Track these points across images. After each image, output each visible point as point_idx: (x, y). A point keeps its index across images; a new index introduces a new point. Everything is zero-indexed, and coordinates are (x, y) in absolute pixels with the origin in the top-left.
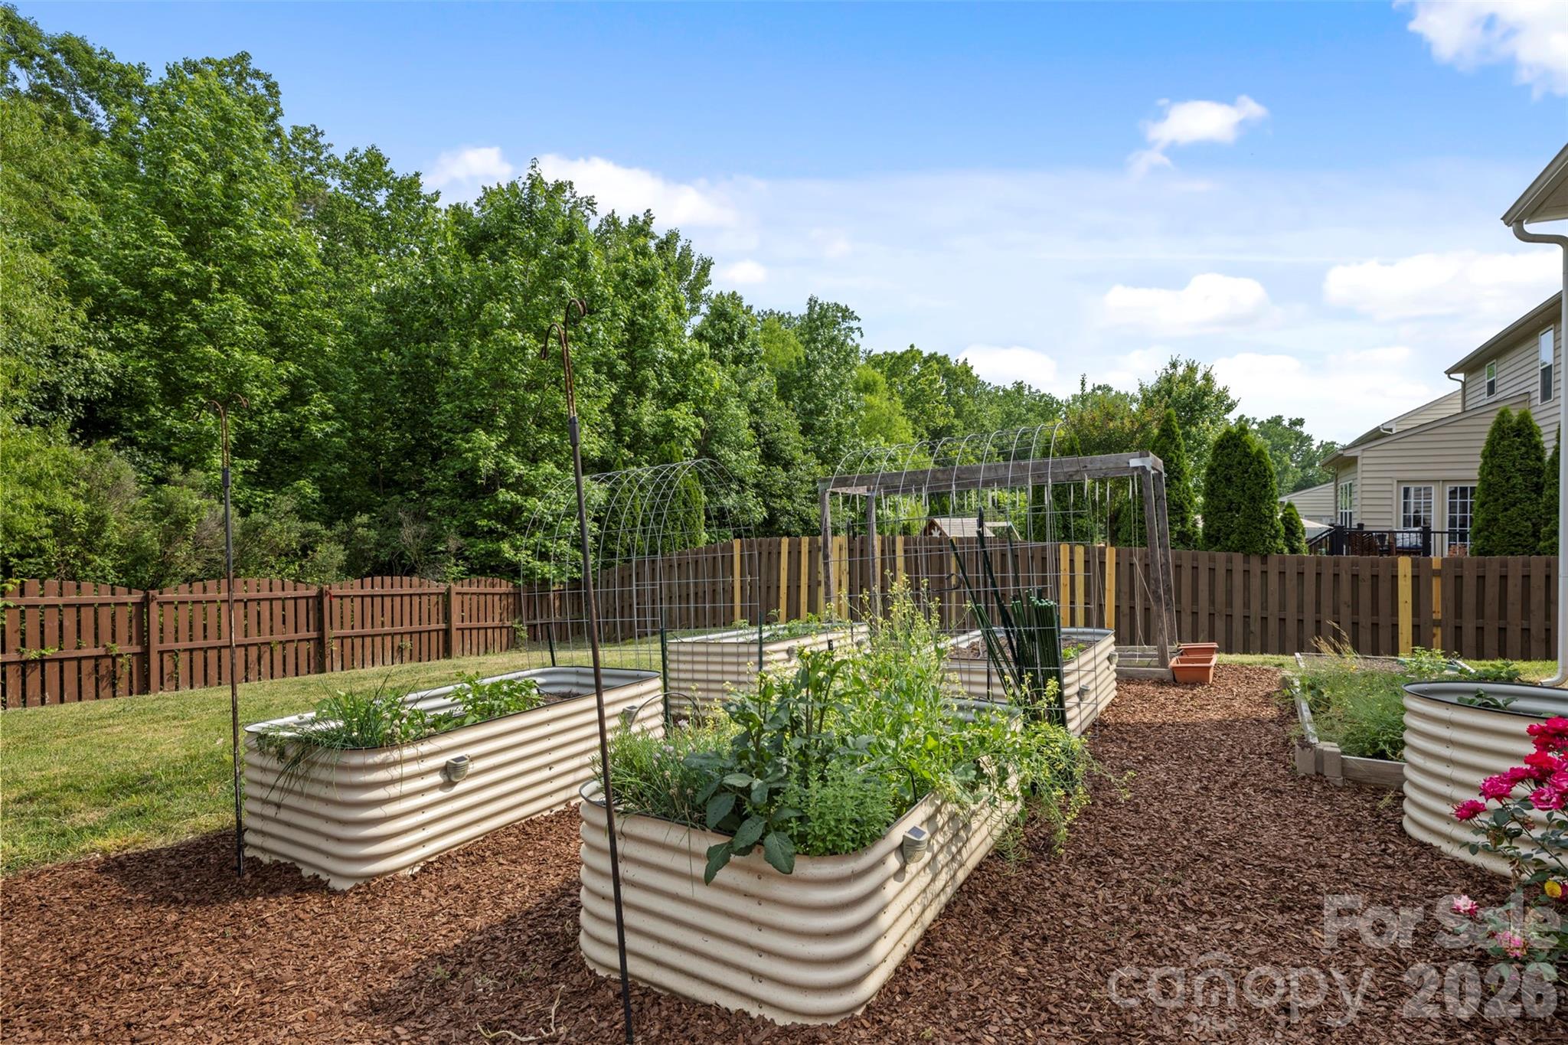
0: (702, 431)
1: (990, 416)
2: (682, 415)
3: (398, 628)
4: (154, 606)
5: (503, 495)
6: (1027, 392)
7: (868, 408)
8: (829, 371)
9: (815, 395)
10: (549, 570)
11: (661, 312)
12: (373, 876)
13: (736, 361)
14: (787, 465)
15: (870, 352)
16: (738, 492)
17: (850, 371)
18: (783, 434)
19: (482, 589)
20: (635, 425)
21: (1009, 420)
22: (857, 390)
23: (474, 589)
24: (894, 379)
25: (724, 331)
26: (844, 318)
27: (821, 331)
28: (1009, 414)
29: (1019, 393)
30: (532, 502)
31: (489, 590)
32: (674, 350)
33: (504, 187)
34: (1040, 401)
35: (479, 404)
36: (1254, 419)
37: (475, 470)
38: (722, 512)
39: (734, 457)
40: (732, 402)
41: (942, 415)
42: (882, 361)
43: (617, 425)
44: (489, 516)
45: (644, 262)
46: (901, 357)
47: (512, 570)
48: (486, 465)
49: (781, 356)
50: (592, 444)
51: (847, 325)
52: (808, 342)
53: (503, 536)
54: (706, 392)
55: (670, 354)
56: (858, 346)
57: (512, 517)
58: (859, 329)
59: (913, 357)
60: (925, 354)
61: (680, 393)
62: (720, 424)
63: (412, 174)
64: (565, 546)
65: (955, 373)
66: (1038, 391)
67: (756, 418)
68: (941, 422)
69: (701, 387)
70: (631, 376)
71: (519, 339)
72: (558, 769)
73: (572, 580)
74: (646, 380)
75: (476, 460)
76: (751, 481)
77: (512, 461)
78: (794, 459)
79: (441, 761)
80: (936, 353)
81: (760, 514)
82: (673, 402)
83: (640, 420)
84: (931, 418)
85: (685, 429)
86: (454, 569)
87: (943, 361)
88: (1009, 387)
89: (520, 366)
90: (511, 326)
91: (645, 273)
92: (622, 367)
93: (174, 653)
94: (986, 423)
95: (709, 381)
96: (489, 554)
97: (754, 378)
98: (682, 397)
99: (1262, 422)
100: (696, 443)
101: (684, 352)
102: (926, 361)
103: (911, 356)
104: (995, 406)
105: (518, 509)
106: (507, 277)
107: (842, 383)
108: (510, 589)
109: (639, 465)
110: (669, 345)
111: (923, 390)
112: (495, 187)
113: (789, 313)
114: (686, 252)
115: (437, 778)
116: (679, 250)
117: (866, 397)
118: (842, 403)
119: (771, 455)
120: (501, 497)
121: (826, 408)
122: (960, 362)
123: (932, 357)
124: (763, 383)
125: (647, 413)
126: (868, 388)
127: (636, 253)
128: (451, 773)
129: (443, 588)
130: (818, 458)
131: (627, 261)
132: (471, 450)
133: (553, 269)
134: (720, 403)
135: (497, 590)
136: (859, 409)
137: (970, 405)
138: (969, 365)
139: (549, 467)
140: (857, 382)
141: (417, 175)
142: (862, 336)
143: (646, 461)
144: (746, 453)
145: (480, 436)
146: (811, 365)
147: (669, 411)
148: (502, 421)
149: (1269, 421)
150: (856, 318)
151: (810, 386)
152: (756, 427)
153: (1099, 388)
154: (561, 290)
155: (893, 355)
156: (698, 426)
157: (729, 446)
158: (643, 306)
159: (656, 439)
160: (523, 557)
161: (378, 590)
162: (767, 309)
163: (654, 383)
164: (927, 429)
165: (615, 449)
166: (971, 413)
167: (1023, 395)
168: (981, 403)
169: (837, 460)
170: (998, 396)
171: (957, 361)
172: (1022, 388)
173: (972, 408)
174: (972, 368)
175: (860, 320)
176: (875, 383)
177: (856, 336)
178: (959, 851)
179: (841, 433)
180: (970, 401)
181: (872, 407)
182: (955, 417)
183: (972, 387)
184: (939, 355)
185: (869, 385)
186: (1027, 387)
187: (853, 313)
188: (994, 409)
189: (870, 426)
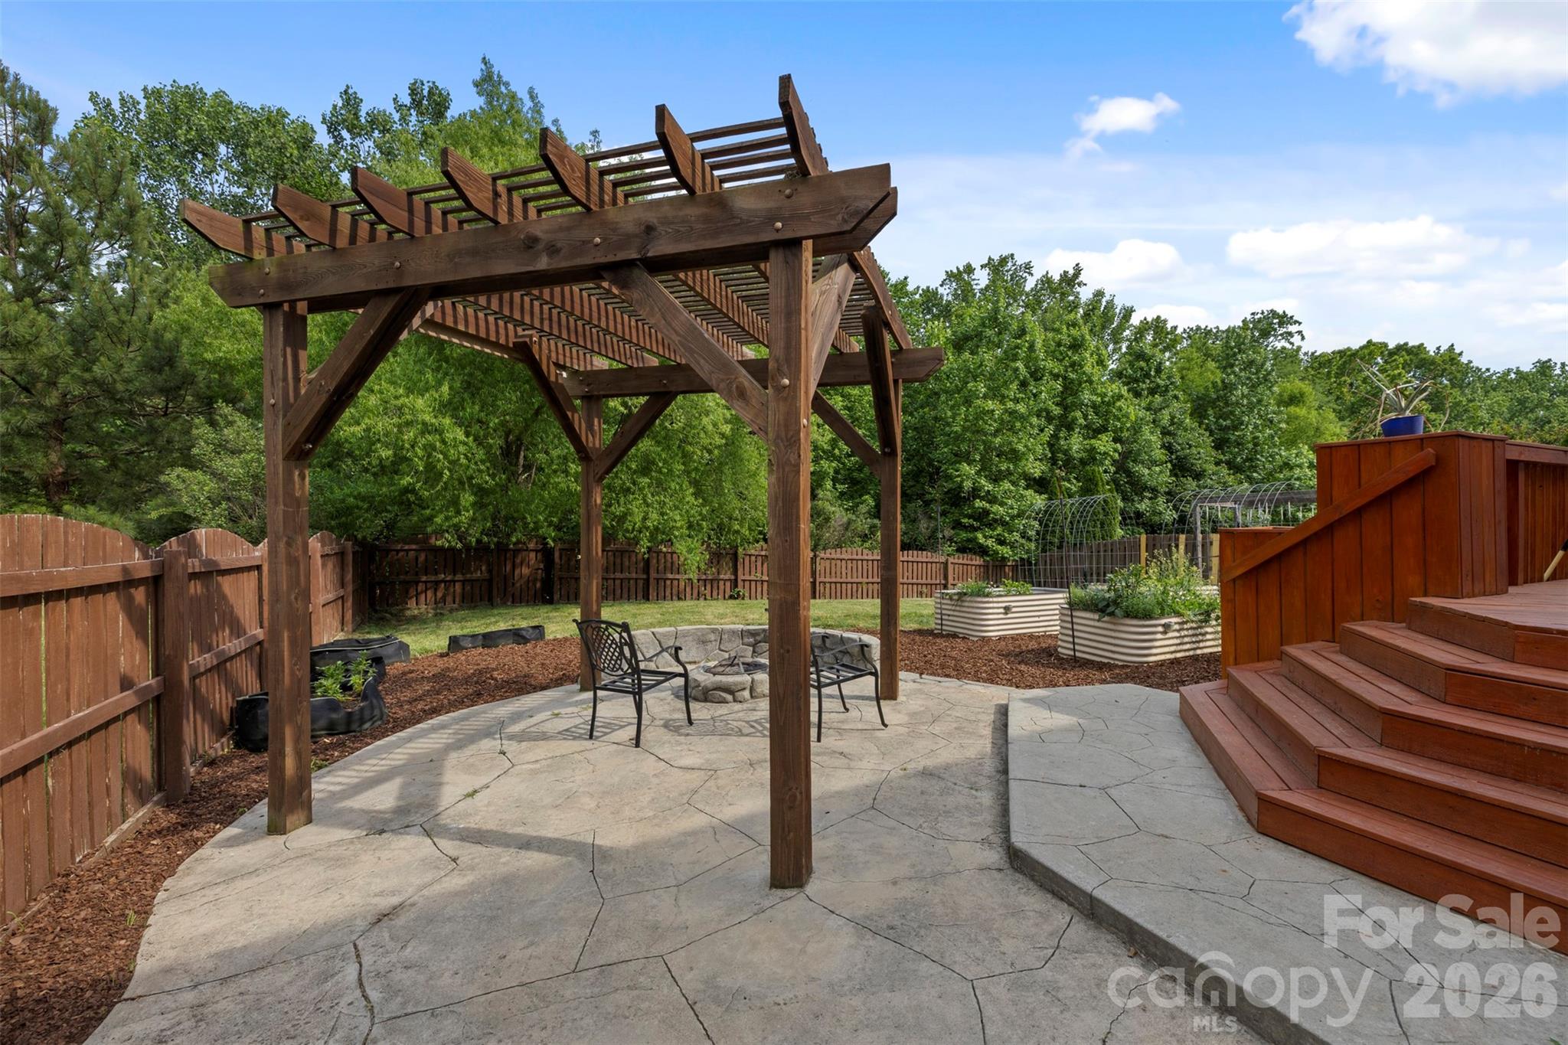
0: (1120, 454)
1: (1490, 406)
2: (1104, 444)
3: (920, 581)
4: (818, 559)
5: (978, 503)
6: (1558, 371)
8: (1246, 391)
9: (1232, 413)
10: (1005, 551)
11: (1088, 369)
12: (984, 637)
13: (1152, 392)
14: (1198, 476)
15: (1313, 354)
16: (1150, 499)
17: (1271, 387)
18: (1194, 451)
19: (965, 562)
20: (1066, 452)
21: (1522, 407)
22: (1280, 403)
23: (961, 561)
24: (1343, 378)
25: (1142, 369)
26: (1281, 324)
27: (1239, 357)
28: (1523, 401)
29: (1543, 374)
30: (996, 508)
31: (969, 562)
32: (1096, 394)
33: (961, 269)
35: (964, 447)
37: (960, 486)
38: (1139, 515)
39: (1146, 471)
40: (1146, 430)
42: (1330, 361)
43: (1053, 453)
44: (969, 517)
45: (1074, 332)
47: (983, 551)
48: (968, 485)
49: (1198, 381)
50: (1036, 469)
51: (1285, 330)
52: (1225, 368)
53: (976, 529)
54: (1123, 424)
55: (1094, 398)
56: (1298, 349)
57: (982, 516)
58: (1300, 332)
59: (1370, 354)
60: (1391, 346)
61: (1103, 426)
62: (1135, 447)
63: (902, 278)
64: (1016, 536)
65: (1433, 362)
67: (1168, 439)
69: (1119, 420)
70: (1063, 417)
71: (990, 405)
72: (1041, 619)
73: (1022, 559)
74: (1075, 419)
75: (962, 482)
76: (1164, 489)
77: (983, 481)
78: (1205, 471)
79: (1004, 605)
80: (1406, 344)
81: (1170, 515)
82: (1097, 432)
83: (1071, 449)
85: (1105, 453)
86: (949, 549)
87: (1417, 351)
88: (1526, 367)
89: (990, 422)
90: (985, 397)
91: (1075, 339)
92: (1057, 411)
93: (825, 583)
95: (1127, 416)
96: (969, 540)
97: (1168, 406)
98: (1104, 429)
100: (1114, 462)
101: (1105, 395)
102: (1392, 353)
105: (987, 512)
106: (981, 365)
107: (1260, 401)
108: (982, 563)
109: (1069, 481)
110: (1094, 392)
112: (955, 271)
113: (1217, 327)
114: (1110, 304)
115: (1002, 611)
116: (1104, 303)
117: (1292, 409)
118: (1260, 417)
119: (1182, 468)
120: (977, 505)
121: (1242, 424)
122: (1443, 349)
123: (1401, 348)
124: (1179, 408)
125: (1076, 444)
126: (1294, 400)
127: (1068, 326)
128: (1007, 609)
129: (943, 559)
130: (1230, 469)
131: (1061, 333)
132: (959, 476)
133: (1011, 356)
134: (1136, 430)
135: (974, 562)
136: (1280, 422)
137: (1455, 396)
138: (1457, 351)
139: (1006, 485)
140: (1280, 396)
141: (906, 278)
142: (1303, 338)
143: (1075, 478)
144: (1157, 469)
145: (965, 467)
146: (1228, 387)
147: (1093, 441)
148: (978, 457)
150: (1296, 322)
151: (1227, 404)
152: (1168, 448)
154: (1017, 369)
156: (1115, 450)
157: (1143, 463)
158: (1073, 365)
159: (1083, 462)
160: (990, 543)
161: (910, 559)
162: (1193, 326)
163: (1082, 421)
165: (1051, 470)
166: (1458, 404)
167: (1551, 376)
168: (1474, 392)
169: (1254, 468)
170: (1506, 381)
171: (1438, 348)
172: (1550, 367)
173: (1459, 398)
174: (1460, 354)
175: (1300, 323)
176: (1302, 394)
177: (1296, 339)
178: (1199, 642)
179: (1256, 445)
180: (1456, 392)
181: (1297, 418)
182: (1431, 411)
183: (1459, 375)
184: (1410, 344)
185: (1296, 397)
186: (1559, 366)
187: (1292, 317)
188: (1498, 396)
189: (1295, 436)
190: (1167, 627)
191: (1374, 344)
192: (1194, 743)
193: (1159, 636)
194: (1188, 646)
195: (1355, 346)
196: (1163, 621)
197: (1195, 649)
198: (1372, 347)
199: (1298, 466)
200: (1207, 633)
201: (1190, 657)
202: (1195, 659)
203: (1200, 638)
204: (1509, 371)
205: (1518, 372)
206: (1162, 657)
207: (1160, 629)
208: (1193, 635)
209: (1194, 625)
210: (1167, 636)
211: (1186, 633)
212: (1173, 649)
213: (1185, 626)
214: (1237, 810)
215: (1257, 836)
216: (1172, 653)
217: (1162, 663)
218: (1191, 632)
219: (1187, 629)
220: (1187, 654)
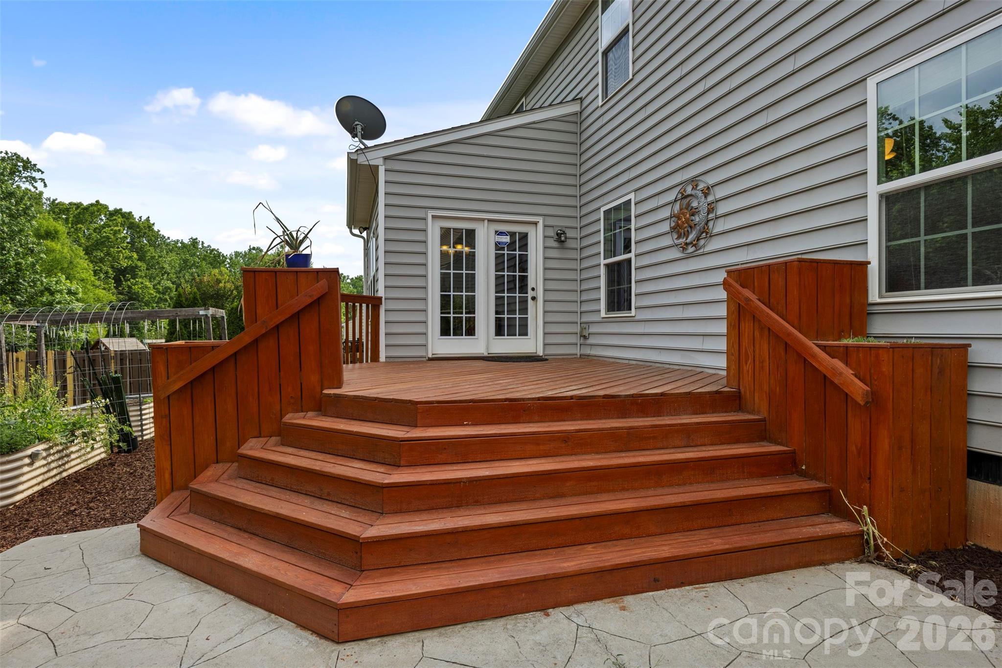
1: (170, 262)
6: (200, 246)
7: (49, 251)
15: (54, 200)
17: (29, 221)
21: (185, 265)
22: (38, 236)
24: (79, 226)
26: (25, 168)
28: (185, 261)
29: (194, 246)
34: (211, 253)
36: (348, 276)
41: (126, 258)
42: (68, 210)
46: (87, 209)
51: (29, 174)
56: (41, 193)
58: (42, 180)
59: (99, 210)
60: (111, 208)
65: (138, 227)
66: (209, 246)
68: (125, 264)
80: (121, 209)
84: (115, 259)
87: (128, 216)
88: (186, 241)
94: (166, 266)
99: (353, 278)
102: (112, 214)
103: (97, 208)
104: (174, 254)
107: (21, 230)
111: (108, 238)
117: (48, 243)
118: (21, 245)
122: (143, 219)
123: (118, 212)
126: (50, 235)
136: (39, 252)
137: (151, 252)
138: (152, 222)
140: (38, 229)
142: (45, 186)
149: (356, 278)
150: (39, 170)
153: (254, 248)
155: (78, 205)
164: (112, 267)
166: (153, 258)
167: (197, 248)
168: (161, 252)
169: (16, 291)
170: (176, 247)
171: (140, 217)
172: (197, 243)
173: (154, 254)
174: (153, 224)
175: (42, 173)
176: (56, 232)
177: (39, 185)
178: (64, 464)
179: (20, 270)
180: (151, 249)
181: (53, 251)
182: (138, 260)
183: (153, 238)
184: (124, 210)
185: (51, 233)
186: (201, 243)
187: (35, 165)
188: (173, 256)
189: (52, 266)
190: (34, 457)
191: (101, 205)
192: (188, 578)
193: (26, 469)
194: (55, 472)
195: (86, 203)
196: (29, 452)
197: (61, 473)
198: (99, 207)
199: (58, 291)
200: (72, 452)
201: (57, 482)
202: (63, 483)
203: (66, 459)
204: (178, 241)
205: (182, 243)
206: (30, 492)
207: (27, 461)
208: (59, 459)
209: (60, 448)
210: (34, 467)
211: (52, 458)
212: (40, 479)
213: (52, 451)
214: (299, 631)
215: (341, 647)
216: (39, 484)
217: (31, 499)
218: (57, 456)
219: (54, 454)
220: (54, 480)
